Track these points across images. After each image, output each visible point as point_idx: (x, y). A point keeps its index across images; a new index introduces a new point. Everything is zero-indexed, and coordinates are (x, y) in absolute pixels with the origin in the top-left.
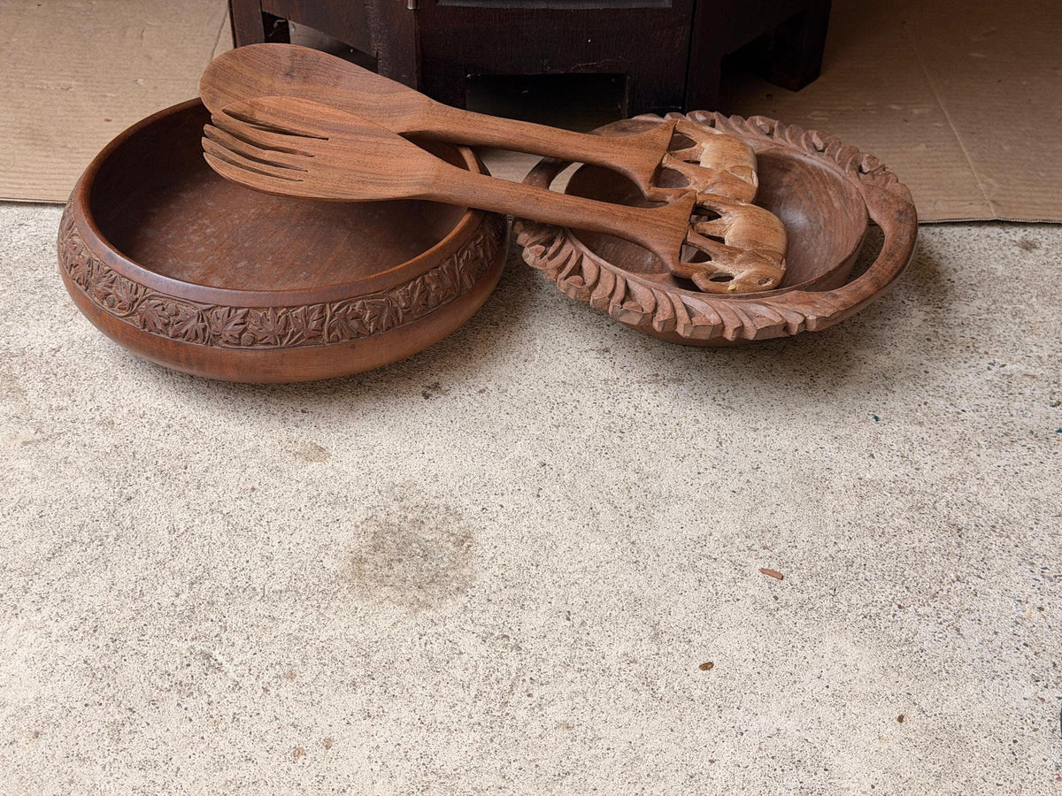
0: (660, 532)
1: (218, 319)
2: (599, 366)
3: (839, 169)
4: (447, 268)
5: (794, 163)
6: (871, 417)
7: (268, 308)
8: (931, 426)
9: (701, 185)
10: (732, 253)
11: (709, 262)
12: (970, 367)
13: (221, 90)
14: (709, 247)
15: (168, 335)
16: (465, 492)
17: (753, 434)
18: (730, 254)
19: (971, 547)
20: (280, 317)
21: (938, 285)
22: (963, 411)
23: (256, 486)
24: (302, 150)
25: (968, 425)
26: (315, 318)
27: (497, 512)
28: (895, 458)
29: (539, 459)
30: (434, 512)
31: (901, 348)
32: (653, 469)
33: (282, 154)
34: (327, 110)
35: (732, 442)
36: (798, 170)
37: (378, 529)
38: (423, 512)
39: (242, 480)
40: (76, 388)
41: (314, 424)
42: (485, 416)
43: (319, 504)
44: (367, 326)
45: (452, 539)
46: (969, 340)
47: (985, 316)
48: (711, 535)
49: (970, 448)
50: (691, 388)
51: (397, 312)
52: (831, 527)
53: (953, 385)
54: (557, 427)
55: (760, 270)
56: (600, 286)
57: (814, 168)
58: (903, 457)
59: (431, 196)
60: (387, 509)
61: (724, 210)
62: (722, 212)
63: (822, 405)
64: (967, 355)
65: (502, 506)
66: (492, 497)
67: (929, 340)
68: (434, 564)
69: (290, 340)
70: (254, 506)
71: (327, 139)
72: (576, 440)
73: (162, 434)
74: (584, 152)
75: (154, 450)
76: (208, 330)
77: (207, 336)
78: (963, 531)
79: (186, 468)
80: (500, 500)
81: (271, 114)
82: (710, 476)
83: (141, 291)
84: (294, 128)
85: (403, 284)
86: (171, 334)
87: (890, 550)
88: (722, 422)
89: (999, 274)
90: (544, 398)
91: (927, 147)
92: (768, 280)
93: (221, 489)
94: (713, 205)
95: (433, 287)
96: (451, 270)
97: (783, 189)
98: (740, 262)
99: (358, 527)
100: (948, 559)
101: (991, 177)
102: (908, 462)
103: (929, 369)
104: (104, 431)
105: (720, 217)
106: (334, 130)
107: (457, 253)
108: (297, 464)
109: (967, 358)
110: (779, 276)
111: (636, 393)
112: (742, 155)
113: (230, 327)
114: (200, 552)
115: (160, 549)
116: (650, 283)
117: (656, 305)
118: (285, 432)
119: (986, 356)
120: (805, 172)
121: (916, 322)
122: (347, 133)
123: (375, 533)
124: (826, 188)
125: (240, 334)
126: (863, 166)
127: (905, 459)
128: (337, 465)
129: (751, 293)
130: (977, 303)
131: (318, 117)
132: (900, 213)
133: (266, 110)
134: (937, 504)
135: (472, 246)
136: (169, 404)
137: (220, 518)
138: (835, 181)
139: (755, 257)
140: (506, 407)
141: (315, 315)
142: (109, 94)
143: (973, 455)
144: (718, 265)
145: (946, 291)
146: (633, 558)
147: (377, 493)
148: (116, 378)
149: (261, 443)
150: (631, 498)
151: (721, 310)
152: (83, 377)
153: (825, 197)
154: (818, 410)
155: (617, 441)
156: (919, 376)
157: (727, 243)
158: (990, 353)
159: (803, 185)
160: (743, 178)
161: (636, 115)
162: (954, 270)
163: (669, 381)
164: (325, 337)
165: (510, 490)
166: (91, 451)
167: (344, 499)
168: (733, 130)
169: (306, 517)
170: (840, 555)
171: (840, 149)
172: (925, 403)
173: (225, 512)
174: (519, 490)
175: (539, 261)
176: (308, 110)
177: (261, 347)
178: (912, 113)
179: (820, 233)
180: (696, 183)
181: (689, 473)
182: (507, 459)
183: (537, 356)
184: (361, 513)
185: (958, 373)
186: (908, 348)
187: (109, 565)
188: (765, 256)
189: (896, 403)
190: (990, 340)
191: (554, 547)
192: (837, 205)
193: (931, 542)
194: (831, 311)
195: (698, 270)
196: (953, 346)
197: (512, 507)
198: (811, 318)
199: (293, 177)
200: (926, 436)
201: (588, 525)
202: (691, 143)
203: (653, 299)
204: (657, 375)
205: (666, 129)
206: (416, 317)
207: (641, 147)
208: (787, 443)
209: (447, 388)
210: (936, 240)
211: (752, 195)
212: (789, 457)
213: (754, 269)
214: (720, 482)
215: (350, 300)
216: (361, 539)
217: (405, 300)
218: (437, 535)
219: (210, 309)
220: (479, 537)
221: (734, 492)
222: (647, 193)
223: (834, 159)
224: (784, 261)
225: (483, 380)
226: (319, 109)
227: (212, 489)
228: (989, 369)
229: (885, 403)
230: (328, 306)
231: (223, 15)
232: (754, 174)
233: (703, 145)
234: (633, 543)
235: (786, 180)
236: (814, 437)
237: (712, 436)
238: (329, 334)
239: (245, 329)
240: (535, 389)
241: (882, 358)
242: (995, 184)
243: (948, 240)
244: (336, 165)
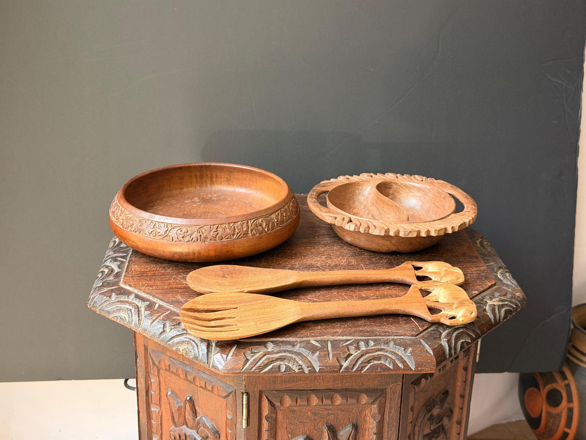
11: (441, 313)
14: (437, 306)
33: (220, 321)
34: (230, 294)
71: (237, 308)
81: (204, 304)
84: (218, 307)
98: (456, 308)
105: (431, 292)
106: (237, 303)
122: (245, 302)
131: (228, 299)
139: (461, 304)
144: (447, 312)
157: (442, 302)
188: (464, 303)
213: (464, 310)
224: (473, 303)
244: (248, 318)
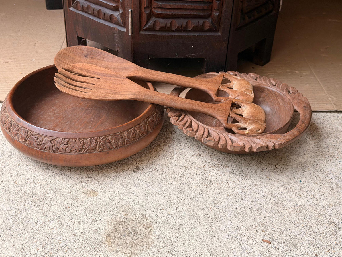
0: (223, 225)
1: (58, 143)
2: (197, 161)
3: (282, 92)
4: (143, 125)
5: (265, 89)
6: (298, 181)
7: (77, 139)
8: (321, 185)
9: (234, 96)
10: (246, 120)
11: (238, 123)
12: (332, 163)
13: (62, 61)
14: (238, 118)
15: (39, 149)
16: (149, 208)
17: (255, 187)
18: (246, 121)
19: (340, 231)
20: (81, 142)
21: (318, 133)
22: (332, 179)
23: (70, 206)
24: (91, 82)
25: (334, 184)
26: (94, 142)
27: (161, 216)
28: (309, 197)
29: (177, 196)
30: (138, 216)
31: (307, 155)
32: (219, 200)
33: (83, 83)
34: (100, 68)
35: (248, 190)
36: (267, 92)
37: (116, 223)
38: (133, 216)
39: (65, 203)
40: (4, 168)
41: (92, 182)
42: (156, 179)
43: (94, 213)
44: (113, 146)
45: (144, 227)
46: (331, 153)
47: (336, 144)
48: (242, 226)
49: (336, 193)
50: (232, 169)
51: (124, 140)
52: (288, 223)
53: (327, 169)
54: (183, 183)
55: (257, 126)
56: (198, 131)
57: (273, 91)
58: (312, 196)
59: (137, 98)
60: (120, 215)
61: (242, 105)
62: (242, 106)
63: (280, 176)
64: (331, 158)
65: (163, 214)
66: (159, 210)
67: (317, 153)
68: (137, 237)
69: (84, 151)
70: (69, 214)
71: (100, 78)
72: (190, 188)
73: (35, 186)
74: (191, 84)
75: (32, 192)
76: (54, 147)
77: (53, 149)
78: (337, 225)
79: (44, 199)
80: (162, 212)
81: (80, 70)
82: (241, 203)
83: (29, 132)
84: (88, 74)
85: (127, 130)
86: (40, 148)
87: (310, 232)
88: (243, 182)
89: (339, 129)
90: (178, 172)
91: (310, 85)
92: (260, 130)
93: (56, 207)
94: (238, 103)
95: (138, 131)
96: (144, 125)
97: (261, 98)
98: (249, 123)
99: (108, 222)
100: (332, 236)
101: (333, 96)
102: (314, 198)
103: (318, 163)
104: (13, 185)
105: (241, 107)
106: (102, 75)
107: (146, 119)
108: (86, 197)
109: (331, 159)
110: (264, 129)
111: (212, 171)
112: (248, 86)
113: (62, 146)
114: (47, 232)
115: (32, 231)
116: (217, 131)
117: (220, 138)
118: (82, 185)
119: (338, 159)
120: (269, 92)
121: (312, 146)
122: (107, 76)
123: (115, 224)
124: (277, 98)
125: (66, 148)
126: (290, 91)
127: (312, 197)
128: (101, 198)
129: (254, 135)
130: (332, 140)
131: (97, 71)
132: (305, 107)
133: (78, 68)
134: (326, 215)
135: (152, 117)
136: (38, 174)
137: (56, 219)
138: (280, 96)
139: (255, 121)
140: (164, 176)
141: (94, 141)
142: (22, 64)
143: (337, 196)
144: (241, 124)
145: (321, 135)
146: (214, 235)
147: (116, 209)
148: (19, 165)
149: (73, 189)
150: (211, 211)
151: (243, 141)
152: (7, 165)
153: (277, 101)
154: (279, 178)
155: (205, 189)
156: (314, 166)
157: (244, 117)
158: (339, 158)
159: (269, 97)
160: (248, 94)
161: (209, 72)
162: (323, 128)
163: (223, 166)
164: (98, 149)
165: (166, 207)
166: (8, 192)
167: (103, 211)
168: (243, 78)
169: (89, 218)
170: (292, 234)
171: (281, 85)
172: (318, 176)
173: (58, 216)
174: (170, 207)
175: (176, 122)
176: (93, 68)
177: (74, 153)
178: (303, 74)
179: (275, 114)
180: (232, 95)
181: (233, 201)
182: (165, 196)
183: (175, 157)
184: (110, 217)
185: (328, 165)
186: (309, 156)
187: (12, 237)
188: (258, 121)
189: (307, 176)
190: (339, 153)
191: (183, 230)
192: (281, 104)
193: (325, 229)
194: (284, 141)
195: (234, 126)
196: (326, 155)
197: (167, 214)
198: (276, 144)
199: (87, 92)
200: (319, 188)
201: (196, 221)
202: (229, 82)
203: (218, 136)
204: (219, 164)
205: (221, 76)
206: (131, 142)
207: (212, 82)
208: (268, 190)
209: (142, 169)
210: (315, 117)
211: (252, 100)
212: (269, 196)
213: (254, 126)
214: (244, 205)
215: (107, 136)
216: (109, 227)
217: (127, 136)
218: (138, 225)
219: (55, 139)
220: (155, 226)
221: (250, 209)
222: (214, 99)
223: (280, 88)
224: (265, 123)
225: (155, 166)
226: (97, 68)
227: (53, 207)
228: (339, 163)
229: (303, 176)
230: (99, 138)
231: (64, 39)
232: (253, 92)
233: (234, 82)
234: (213, 229)
235: (262, 95)
236: (278, 188)
237: (240, 187)
238: (99, 148)
239: (68, 147)
240: (175, 169)
241: (300, 159)
242: (334, 98)
243: (320, 117)
244: (103, 87)
